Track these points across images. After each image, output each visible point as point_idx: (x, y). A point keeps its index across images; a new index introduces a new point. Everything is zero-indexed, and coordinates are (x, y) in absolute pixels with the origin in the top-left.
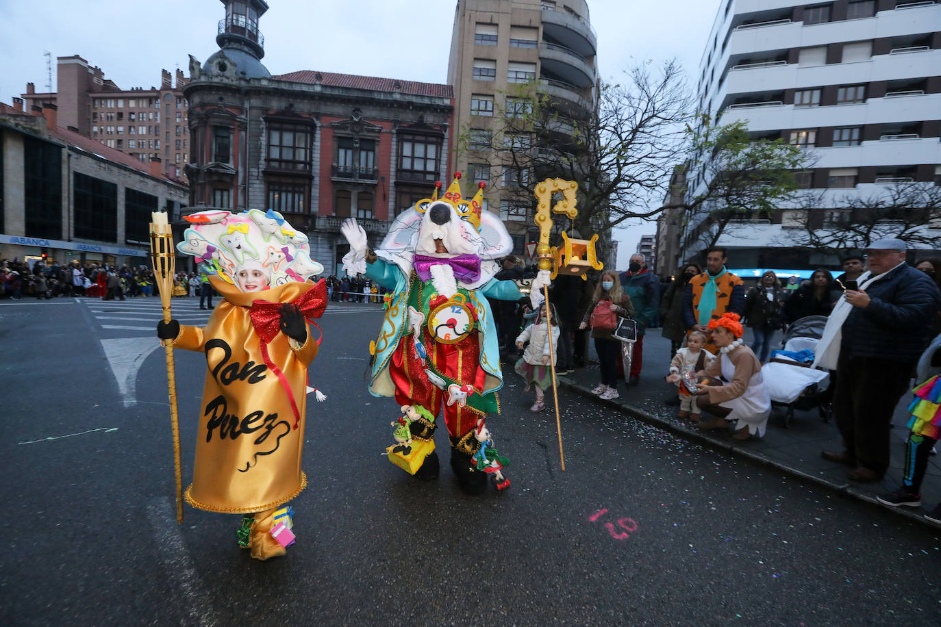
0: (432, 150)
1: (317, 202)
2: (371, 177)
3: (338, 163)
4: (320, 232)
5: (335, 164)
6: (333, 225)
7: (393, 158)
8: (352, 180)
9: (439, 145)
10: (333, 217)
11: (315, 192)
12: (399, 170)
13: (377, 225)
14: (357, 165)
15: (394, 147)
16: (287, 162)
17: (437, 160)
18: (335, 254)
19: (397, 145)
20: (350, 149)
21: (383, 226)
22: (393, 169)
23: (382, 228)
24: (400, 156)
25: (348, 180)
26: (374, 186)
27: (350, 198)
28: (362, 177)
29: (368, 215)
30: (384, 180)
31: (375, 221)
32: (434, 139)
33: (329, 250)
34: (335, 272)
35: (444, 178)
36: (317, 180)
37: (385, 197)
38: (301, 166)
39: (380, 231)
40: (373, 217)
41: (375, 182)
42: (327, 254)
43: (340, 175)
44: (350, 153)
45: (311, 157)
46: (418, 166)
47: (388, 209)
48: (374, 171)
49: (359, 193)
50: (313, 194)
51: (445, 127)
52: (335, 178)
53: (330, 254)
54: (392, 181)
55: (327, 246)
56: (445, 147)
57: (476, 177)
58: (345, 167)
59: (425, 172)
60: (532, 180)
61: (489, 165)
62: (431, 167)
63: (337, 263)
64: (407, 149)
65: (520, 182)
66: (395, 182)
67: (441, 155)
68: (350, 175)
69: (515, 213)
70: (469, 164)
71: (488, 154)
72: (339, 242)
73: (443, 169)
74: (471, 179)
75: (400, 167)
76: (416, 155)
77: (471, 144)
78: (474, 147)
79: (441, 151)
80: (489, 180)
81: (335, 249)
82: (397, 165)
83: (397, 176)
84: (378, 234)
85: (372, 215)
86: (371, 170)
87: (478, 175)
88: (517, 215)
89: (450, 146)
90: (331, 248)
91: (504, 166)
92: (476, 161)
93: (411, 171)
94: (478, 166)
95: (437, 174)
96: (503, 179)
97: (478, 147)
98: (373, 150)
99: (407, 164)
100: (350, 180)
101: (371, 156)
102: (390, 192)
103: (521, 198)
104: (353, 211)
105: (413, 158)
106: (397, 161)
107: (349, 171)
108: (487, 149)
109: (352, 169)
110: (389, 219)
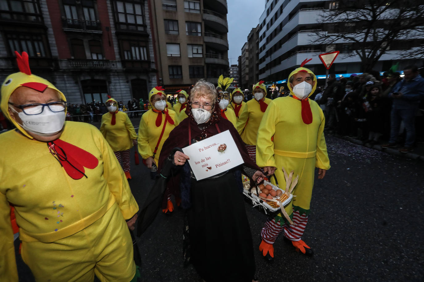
0: (138, 9)
1: (56, 48)
2: (96, 28)
3: (65, 16)
4: (64, 72)
5: (63, 17)
6: (74, 66)
7: (110, 14)
8: (82, 30)
9: (142, 5)
10: (73, 60)
11: (52, 40)
12: (117, 23)
13: (109, 64)
14: (83, 19)
15: (109, 5)
16: (18, 13)
17: (143, 16)
18: (81, 87)
19: (112, 4)
20: (74, 5)
21: (113, 65)
22: (112, 23)
23: (113, 66)
24: (115, 13)
25: (78, 31)
26: (100, 35)
27: (83, 45)
28: (88, 28)
29: (100, 57)
30: (108, 29)
31: (107, 61)
33: (75, 85)
34: (84, 100)
35: (150, 30)
36: (51, 31)
37: (110, 44)
38: (33, 18)
39: (112, 68)
40: (104, 59)
41: (100, 32)
42: (73, 88)
43: (70, 26)
44: (74, 9)
45: (40, 11)
46: (131, 20)
47: (114, 53)
48: (98, 24)
49: (89, 41)
50: (50, 42)
52: (66, 29)
53: (77, 88)
54: (113, 31)
55: (72, 82)
56: (146, 8)
57: (170, 29)
58: (73, 20)
59: (136, 25)
60: (203, 31)
61: (177, 21)
62: (140, 21)
63: (84, 93)
64: (120, 7)
65: (197, 32)
66: (116, 32)
67: (144, 12)
68: (79, 27)
69: (196, 52)
70: (165, 20)
71: (176, 12)
72: (82, 78)
73: (148, 22)
74: (167, 31)
75: (117, 20)
76: (128, 12)
77: (163, 5)
78: (165, 8)
79: (144, 9)
80: (178, 31)
81: (80, 84)
82: (114, 19)
83: (116, 27)
84: (111, 71)
85: (103, 57)
86: (95, 23)
87: (171, 28)
88: (197, 53)
89: (150, 6)
90: (76, 83)
91: (186, 22)
92: (169, 18)
93: (127, 24)
94: (171, 21)
95: (144, 26)
96: (187, 31)
97: (168, 7)
98: (93, 7)
99: (122, 19)
100: (80, 30)
101: (92, 12)
102: (114, 40)
103: (199, 43)
104: (88, 54)
105: (126, 14)
106: (114, 16)
107: (77, 23)
108: (174, 9)
109: (79, 21)
110: (117, 60)
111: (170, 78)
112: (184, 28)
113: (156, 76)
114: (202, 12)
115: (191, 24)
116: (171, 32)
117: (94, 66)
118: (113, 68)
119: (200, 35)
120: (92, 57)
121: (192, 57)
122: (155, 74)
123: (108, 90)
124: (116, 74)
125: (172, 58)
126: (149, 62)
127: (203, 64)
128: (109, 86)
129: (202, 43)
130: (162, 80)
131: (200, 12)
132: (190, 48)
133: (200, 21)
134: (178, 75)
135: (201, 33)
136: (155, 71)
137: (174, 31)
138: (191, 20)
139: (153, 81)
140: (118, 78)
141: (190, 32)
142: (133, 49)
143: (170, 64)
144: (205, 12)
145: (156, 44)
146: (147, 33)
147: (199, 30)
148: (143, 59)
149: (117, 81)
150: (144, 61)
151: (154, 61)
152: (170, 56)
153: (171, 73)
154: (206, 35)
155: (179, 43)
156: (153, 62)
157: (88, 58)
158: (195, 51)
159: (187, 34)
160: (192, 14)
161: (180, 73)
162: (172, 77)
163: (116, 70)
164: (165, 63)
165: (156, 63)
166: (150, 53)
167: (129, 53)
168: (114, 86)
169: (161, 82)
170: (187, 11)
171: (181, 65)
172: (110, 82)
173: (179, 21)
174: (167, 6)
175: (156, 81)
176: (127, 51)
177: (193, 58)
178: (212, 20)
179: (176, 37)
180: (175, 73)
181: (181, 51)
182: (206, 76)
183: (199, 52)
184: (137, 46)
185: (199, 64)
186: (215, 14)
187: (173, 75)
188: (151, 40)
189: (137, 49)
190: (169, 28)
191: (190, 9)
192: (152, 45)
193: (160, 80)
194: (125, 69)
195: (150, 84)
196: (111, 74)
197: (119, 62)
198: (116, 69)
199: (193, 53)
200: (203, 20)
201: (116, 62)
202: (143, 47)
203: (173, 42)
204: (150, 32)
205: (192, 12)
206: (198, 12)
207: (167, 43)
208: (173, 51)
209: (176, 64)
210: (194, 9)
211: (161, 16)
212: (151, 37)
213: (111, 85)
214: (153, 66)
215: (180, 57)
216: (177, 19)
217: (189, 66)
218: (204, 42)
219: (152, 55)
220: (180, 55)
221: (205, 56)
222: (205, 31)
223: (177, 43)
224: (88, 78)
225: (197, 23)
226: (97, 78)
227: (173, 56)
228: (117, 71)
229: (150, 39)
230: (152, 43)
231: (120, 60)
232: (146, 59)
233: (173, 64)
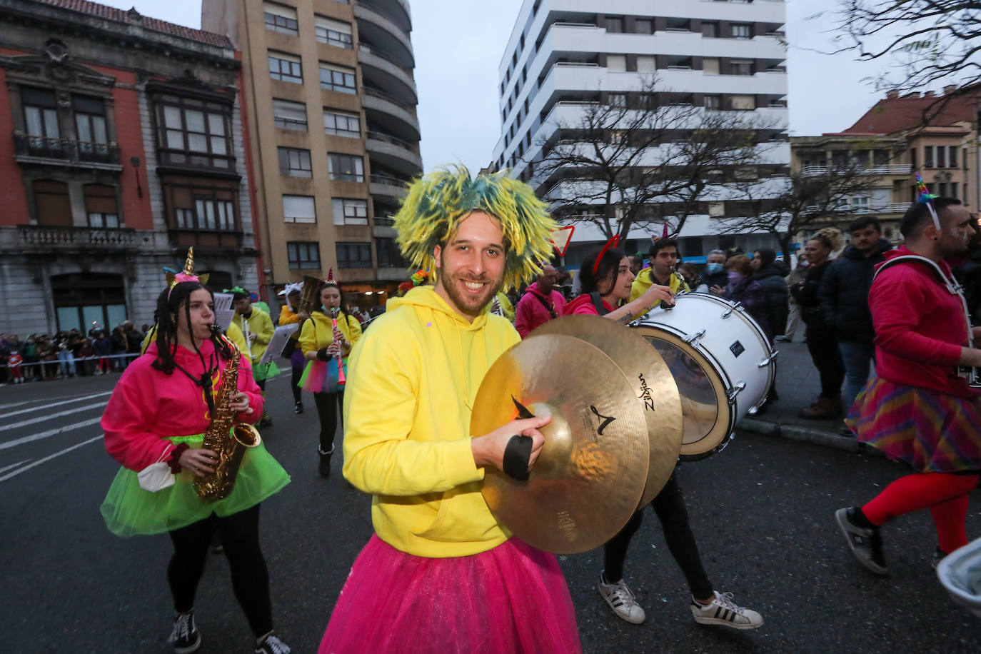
0: (216, 124)
2: (106, 159)
3: (26, 130)
5: (19, 132)
6: (36, 241)
7: (147, 131)
8: (67, 163)
9: (227, 115)
10: (33, 228)
12: (162, 151)
13: (133, 238)
14: (73, 138)
15: (146, 113)
17: (228, 138)
18: (51, 291)
19: (152, 111)
20: (51, 108)
21: (146, 240)
22: (149, 148)
23: (144, 243)
24: (159, 129)
25: (57, 162)
26: (116, 175)
27: (67, 194)
28: (84, 157)
29: (112, 222)
30: (137, 162)
31: (130, 231)
32: (218, 107)
33: (33, 287)
34: (54, 323)
35: (243, 166)
37: (141, 193)
39: (141, 248)
40: (123, 226)
41: (117, 168)
42: (27, 294)
43: (33, 152)
44: (50, 116)
46: (197, 145)
47: (150, 213)
48: (111, 150)
49: (85, 185)
51: (233, 92)
52: (24, 158)
53: (40, 294)
54: (151, 167)
55: (26, 279)
56: (237, 121)
57: (292, 167)
58: (45, 140)
59: (211, 156)
60: (368, 173)
61: (308, 151)
62: (219, 148)
63: (56, 307)
64: (172, 117)
65: (353, 174)
66: (157, 169)
67: (232, 130)
68: (59, 154)
69: (353, 214)
70: (279, 147)
71: (305, 134)
72: (56, 271)
73: (239, 150)
74: (285, 170)
75: (161, 145)
76: (190, 128)
77: (277, 119)
78: (281, 125)
79: (231, 124)
80: (311, 170)
81: (47, 284)
82: (156, 141)
83: (158, 159)
84: (138, 253)
85: (119, 222)
86: (105, 147)
87: (294, 164)
88: (356, 217)
89: (245, 119)
90: (38, 281)
91: (329, 153)
92: (289, 144)
93: (187, 153)
94: (294, 150)
95: (230, 158)
96: (331, 170)
97: (288, 124)
98: (103, 115)
99: (175, 142)
100: (64, 162)
101: (99, 124)
102: (150, 185)
103: (358, 196)
104: (79, 217)
105: (185, 132)
106: (155, 135)
107: (55, 146)
108: (301, 128)
109: (61, 143)
110: (156, 229)
111: (290, 270)
112: (324, 167)
113: (255, 265)
114: (364, 136)
115: (341, 158)
116: (294, 173)
117: (93, 242)
118: (145, 246)
119: (360, 180)
120: (89, 220)
121: (342, 223)
122: (254, 259)
123: (127, 297)
124: (152, 260)
125: (294, 226)
126: (238, 234)
127: (368, 239)
128: (130, 287)
129: (365, 196)
130: (271, 274)
131: (361, 135)
132: (339, 204)
133: (361, 153)
134: (309, 261)
135: (364, 176)
136: (255, 254)
137: (300, 170)
138: (339, 150)
139: (249, 276)
140: (155, 270)
141: (339, 173)
142: (199, 205)
143: (291, 239)
144: (370, 136)
145: (259, 195)
146: (237, 173)
147: (359, 170)
148: (223, 226)
149: (155, 277)
150: (227, 233)
151: (251, 232)
152: (292, 221)
153: (294, 258)
154: (373, 180)
155: (312, 194)
156: (248, 235)
157: (76, 224)
158: (350, 212)
159: (332, 177)
160: (341, 139)
161: (314, 258)
162: (296, 266)
163: (151, 252)
164: (279, 238)
165: (257, 238)
166: (243, 214)
167: (189, 215)
168: (144, 287)
169: (268, 278)
170: (332, 133)
171: (317, 241)
172: (133, 280)
173: (312, 152)
174: (286, 121)
175: (256, 276)
176: (184, 210)
177: (346, 226)
178: (386, 152)
179: (306, 183)
180: (304, 257)
181: (317, 212)
182: (375, 263)
183: (358, 215)
184: (209, 200)
185: (360, 239)
186: (394, 142)
187: (299, 262)
188: (247, 188)
189: (210, 206)
190: (290, 165)
191: (337, 129)
192: (248, 198)
193: (265, 274)
194: (175, 249)
196: (139, 260)
197: (161, 232)
198: (152, 248)
199: (345, 217)
200: (367, 151)
201: (154, 233)
202: (225, 202)
203: (299, 192)
204: (245, 171)
205: (341, 134)
206: (356, 136)
207: (284, 195)
208: (299, 210)
209: (306, 239)
210: (346, 129)
211: (270, 141)
212: (245, 181)
213: (135, 285)
214: (249, 243)
215: (316, 223)
216: (307, 148)
217: (336, 243)
218: (371, 194)
219: (247, 219)
220: (316, 218)
221: (372, 222)
222: (372, 171)
223: (308, 194)
224: (75, 269)
225: (352, 156)
226: (98, 269)
227: (297, 221)
228: (155, 254)
229: (243, 185)
230: (247, 193)
231: (164, 228)
232: (232, 226)
233: (299, 238)
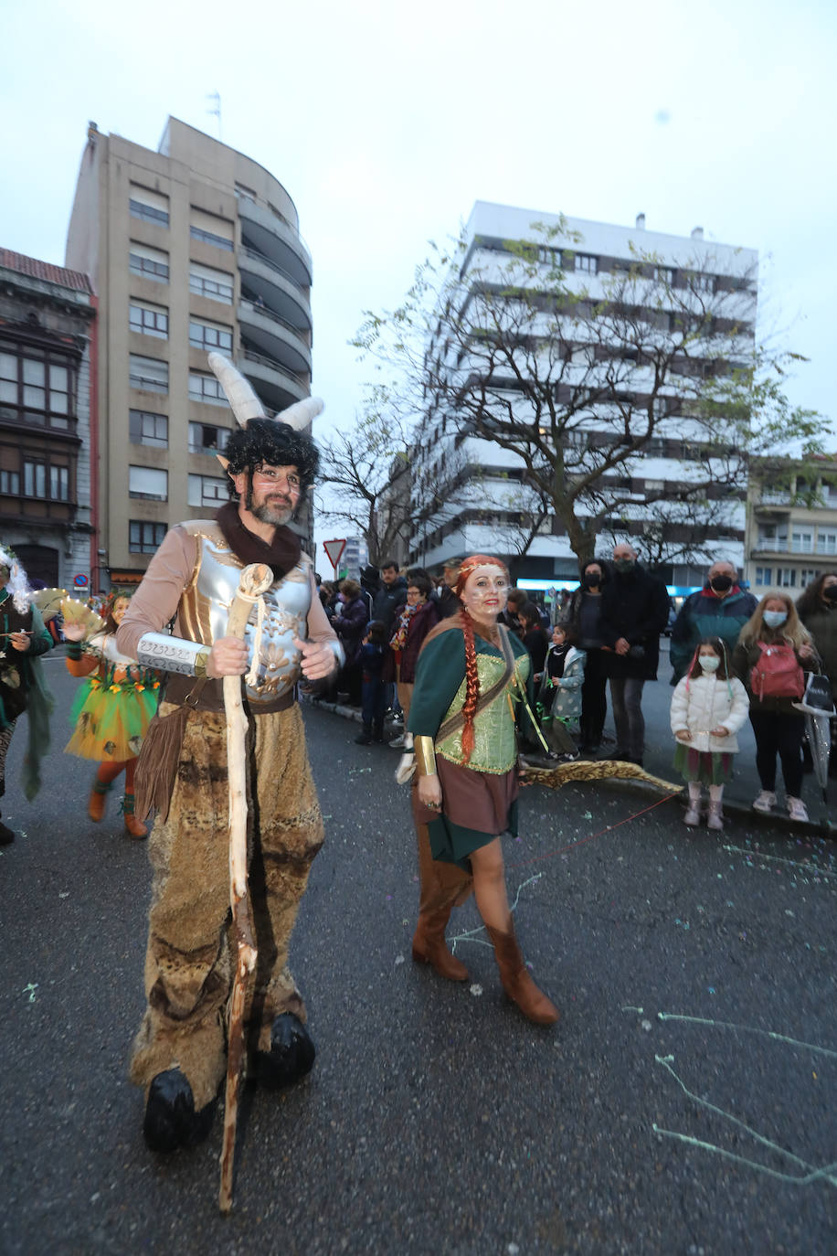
0: (59, 378)
9: (73, 369)
17: (71, 395)
32: (63, 359)
35: (87, 428)
46: (33, 400)
51: (83, 342)
56: (84, 375)
57: (145, 434)
59: (48, 414)
61: (167, 417)
62: (59, 405)
64: (6, 366)
67: (77, 385)
69: (213, 495)
70: (131, 410)
71: (164, 398)
73: (83, 410)
74: (136, 436)
76: (27, 380)
77: (133, 378)
78: (137, 385)
79: (77, 378)
80: (167, 440)
87: (148, 430)
88: (216, 498)
89: (94, 375)
91: (191, 422)
92: (143, 408)
93: (20, 408)
94: (147, 415)
95: (72, 418)
96: (192, 442)
97: (144, 384)
99: (6, 394)
105: (20, 384)
108: (160, 390)
111: (130, 552)
112: (184, 438)
113: (88, 544)
115: (205, 429)
116: (147, 441)
121: (199, 505)
122: (87, 537)
125: (140, 502)
126: (72, 507)
130: (107, 556)
132: (196, 483)
136: (89, 530)
137: (155, 438)
138: (204, 419)
139: (80, 555)
141: (200, 447)
142: (28, 467)
143: (134, 517)
145: (102, 463)
146: (78, 436)
148: (54, 495)
150: (58, 504)
151: (88, 504)
153: (135, 539)
155: (166, 468)
156: (84, 508)
158: (210, 492)
159: (192, 450)
160: (207, 407)
162: (137, 549)
164: (121, 513)
165: (94, 511)
166: (80, 483)
167: (15, 480)
169: (102, 560)
170: (198, 399)
171: (167, 522)
173: (171, 420)
174: (143, 380)
175: (88, 556)
176: (10, 473)
177: (202, 508)
179: (160, 453)
180: (148, 541)
181: (170, 486)
183: (219, 496)
184: (41, 464)
187: (141, 544)
188: (88, 453)
189: (40, 470)
190: (142, 431)
191: (203, 394)
192: (88, 465)
193: (99, 555)
195: (68, 561)
199: (203, 497)
202: (60, 467)
203: (150, 463)
204: (88, 434)
205: (208, 401)
207: (131, 465)
208: (148, 485)
209: (153, 518)
210: (216, 396)
211: (121, 401)
212: (87, 445)
214: (84, 518)
215: (167, 502)
216: (166, 414)
219: (84, 489)
220: (168, 492)
223: (160, 467)
225: (219, 428)
229: (83, 450)
230: (88, 460)
232: (64, 497)
233: (145, 517)
